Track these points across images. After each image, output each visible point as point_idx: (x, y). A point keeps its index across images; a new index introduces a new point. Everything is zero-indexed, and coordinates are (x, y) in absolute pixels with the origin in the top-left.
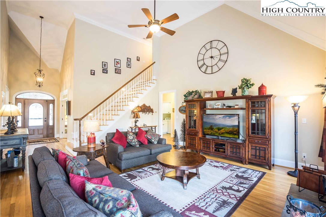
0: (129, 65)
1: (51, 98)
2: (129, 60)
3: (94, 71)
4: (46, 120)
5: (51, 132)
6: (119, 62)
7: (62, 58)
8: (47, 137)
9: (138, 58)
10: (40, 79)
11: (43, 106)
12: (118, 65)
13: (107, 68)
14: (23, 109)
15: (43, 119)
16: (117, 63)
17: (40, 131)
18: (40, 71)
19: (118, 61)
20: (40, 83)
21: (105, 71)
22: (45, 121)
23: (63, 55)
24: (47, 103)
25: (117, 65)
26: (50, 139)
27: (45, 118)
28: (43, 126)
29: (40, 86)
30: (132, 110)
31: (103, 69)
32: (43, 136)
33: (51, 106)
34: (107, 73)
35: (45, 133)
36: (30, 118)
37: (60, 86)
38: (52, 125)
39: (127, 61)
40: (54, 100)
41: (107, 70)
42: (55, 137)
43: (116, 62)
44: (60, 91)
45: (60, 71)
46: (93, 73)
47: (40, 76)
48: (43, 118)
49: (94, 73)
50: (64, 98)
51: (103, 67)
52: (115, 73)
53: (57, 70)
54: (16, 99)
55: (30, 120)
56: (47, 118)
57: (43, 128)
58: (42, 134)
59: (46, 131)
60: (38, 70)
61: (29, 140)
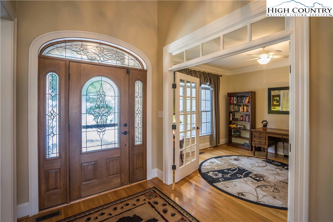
4: (127, 131)
8: (130, 182)
11: (119, 88)
14: (63, 94)
15: (118, 127)
17: (113, 166)
22: (125, 133)
27: (125, 125)
28: (120, 148)
32: (119, 180)
36: (84, 124)
38: (141, 143)
40: (145, 71)
42: (149, 177)
48: (118, 123)
54: (42, 59)
55: (83, 130)
56: (129, 124)
57: (119, 155)
58: (118, 173)
59: (127, 164)
61: (82, 200)
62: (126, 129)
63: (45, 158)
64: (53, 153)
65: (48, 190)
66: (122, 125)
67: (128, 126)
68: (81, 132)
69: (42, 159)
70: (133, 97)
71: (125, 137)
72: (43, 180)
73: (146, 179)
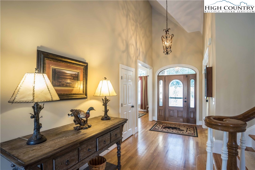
1: (192, 72)
5: (191, 116)
8: (188, 122)
15: (182, 99)
17: (180, 114)
18: (167, 31)
24: (187, 78)
26: (189, 126)
27: (185, 98)
28: (183, 107)
29: (167, 53)
33: (192, 82)
36: (170, 97)
38: (194, 107)
40: (195, 75)
42: (198, 124)
48: (182, 97)
53: (198, 33)
55: (170, 99)
56: (187, 98)
57: (182, 110)
58: (182, 117)
59: (186, 115)
60: (164, 30)
61: (169, 122)
62: (186, 100)
63: (159, 106)
64: (161, 104)
65: (160, 115)
66: (184, 98)
67: (186, 99)
68: (169, 99)
69: (158, 106)
70: (189, 87)
71: (185, 103)
72: (158, 112)
73: (196, 124)
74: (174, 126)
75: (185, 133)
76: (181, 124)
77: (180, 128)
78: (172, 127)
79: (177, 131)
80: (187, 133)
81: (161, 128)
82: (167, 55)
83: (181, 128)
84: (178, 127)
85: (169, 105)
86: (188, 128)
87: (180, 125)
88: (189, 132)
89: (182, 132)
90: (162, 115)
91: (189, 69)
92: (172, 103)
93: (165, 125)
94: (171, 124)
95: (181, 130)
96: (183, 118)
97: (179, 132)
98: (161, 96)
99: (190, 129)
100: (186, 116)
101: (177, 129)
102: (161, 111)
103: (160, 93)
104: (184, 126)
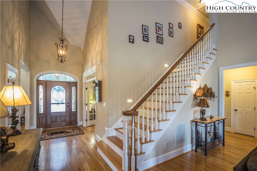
0: (171, 34)
1: (72, 80)
2: (171, 26)
3: (133, 37)
4: (69, 105)
5: (73, 118)
6: (161, 27)
7: (85, 31)
8: (70, 125)
9: (180, 24)
10: (62, 52)
11: (65, 90)
12: (160, 31)
13: (148, 35)
14: (44, 92)
15: (65, 104)
16: (159, 28)
17: (63, 118)
18: (62, 41)
19: (159, 25)
20: (62, 57)
21: (146, 38)
22: (68, 106)
23: (86, 28)
24: (69, 85)
25: (158, 31)
26: (73, 127)
27: (68, 103)
28: (66, 112)
29: (62, 61)
30: (194, 93)
31: (143, 36)
32: (65, 124)
33: (73, 89)
34: (148, 41)
35: (68, 119)
36: (52, 103)
37: (82, 66)
38: (75, 111)
39: (169, 27)
40: (76, 83)
41: (148, 37)
42: (79, 124)
43: (157, 27)
44: (83, 72)
45: (82, 49)
46: (131, 40)
47: (62, 47)
49: (133, 40)
50: (88, 80)
51: (144, 33)
52: (157, 42)
53: (79, 48)
54: (38, 81)
57: (65, 114)
58: (64, 121)
59: (69, 118)
60: (59, 39)
61: (51, 128)
62: (68, 105)
63: (39, 113)
64: (42, 111)
65: (40, 123)
68: (51, 105)
69: (38, 113)
70: (71, 93)
71: (68, 108)
72: (38, 120)
73: (77, 125)
74: (59, 131)
75: (73, 134)
76: (65, 127)
77: (66, 131)
78: (58, 132)
79: (66, 134)
80: (75, 133)
81: (48, 136)
82: (62, 63)
83: (68, 131)
84: (64, 131)
85: (51, 112)
86: (73, 129)
87: (64, 129)
88: (76, 132)
89: (70, 134)
90: (42, 123)
91: (70, 77)
92: (54, 109)
93: (50, 132)
94: (55, 130)
95: (69, 132)
96: (66, 121)
97: (68, 134)
98: (41, 103)
99: (75, 130)
100: (69, 120)
101: (65, 132)
102: (41, 119)
103: (40, 99)
104: (69, 128)
